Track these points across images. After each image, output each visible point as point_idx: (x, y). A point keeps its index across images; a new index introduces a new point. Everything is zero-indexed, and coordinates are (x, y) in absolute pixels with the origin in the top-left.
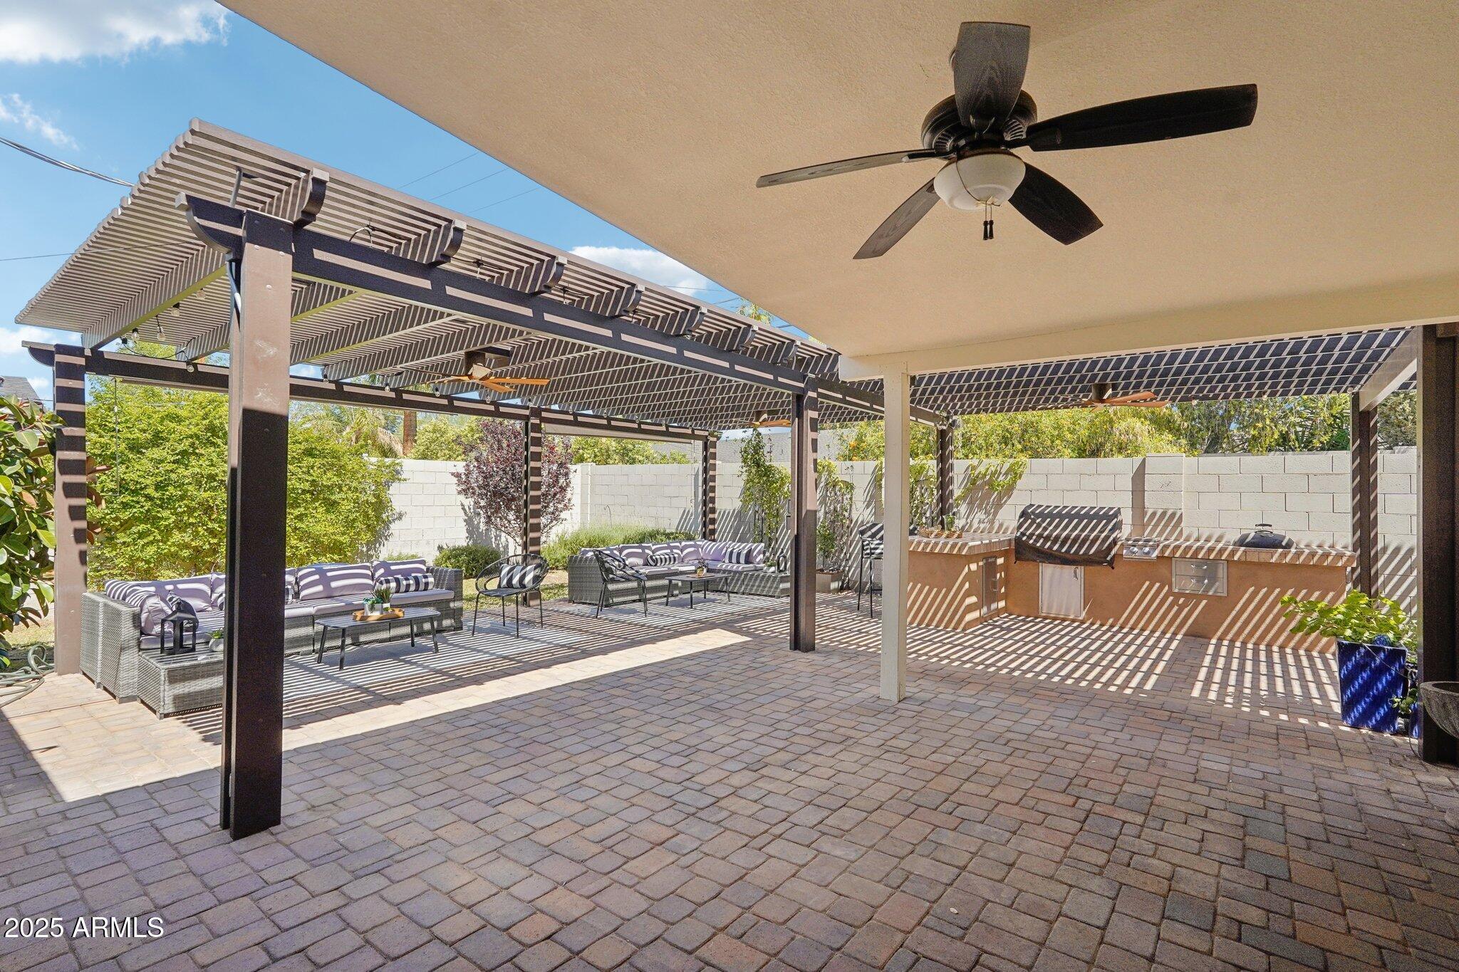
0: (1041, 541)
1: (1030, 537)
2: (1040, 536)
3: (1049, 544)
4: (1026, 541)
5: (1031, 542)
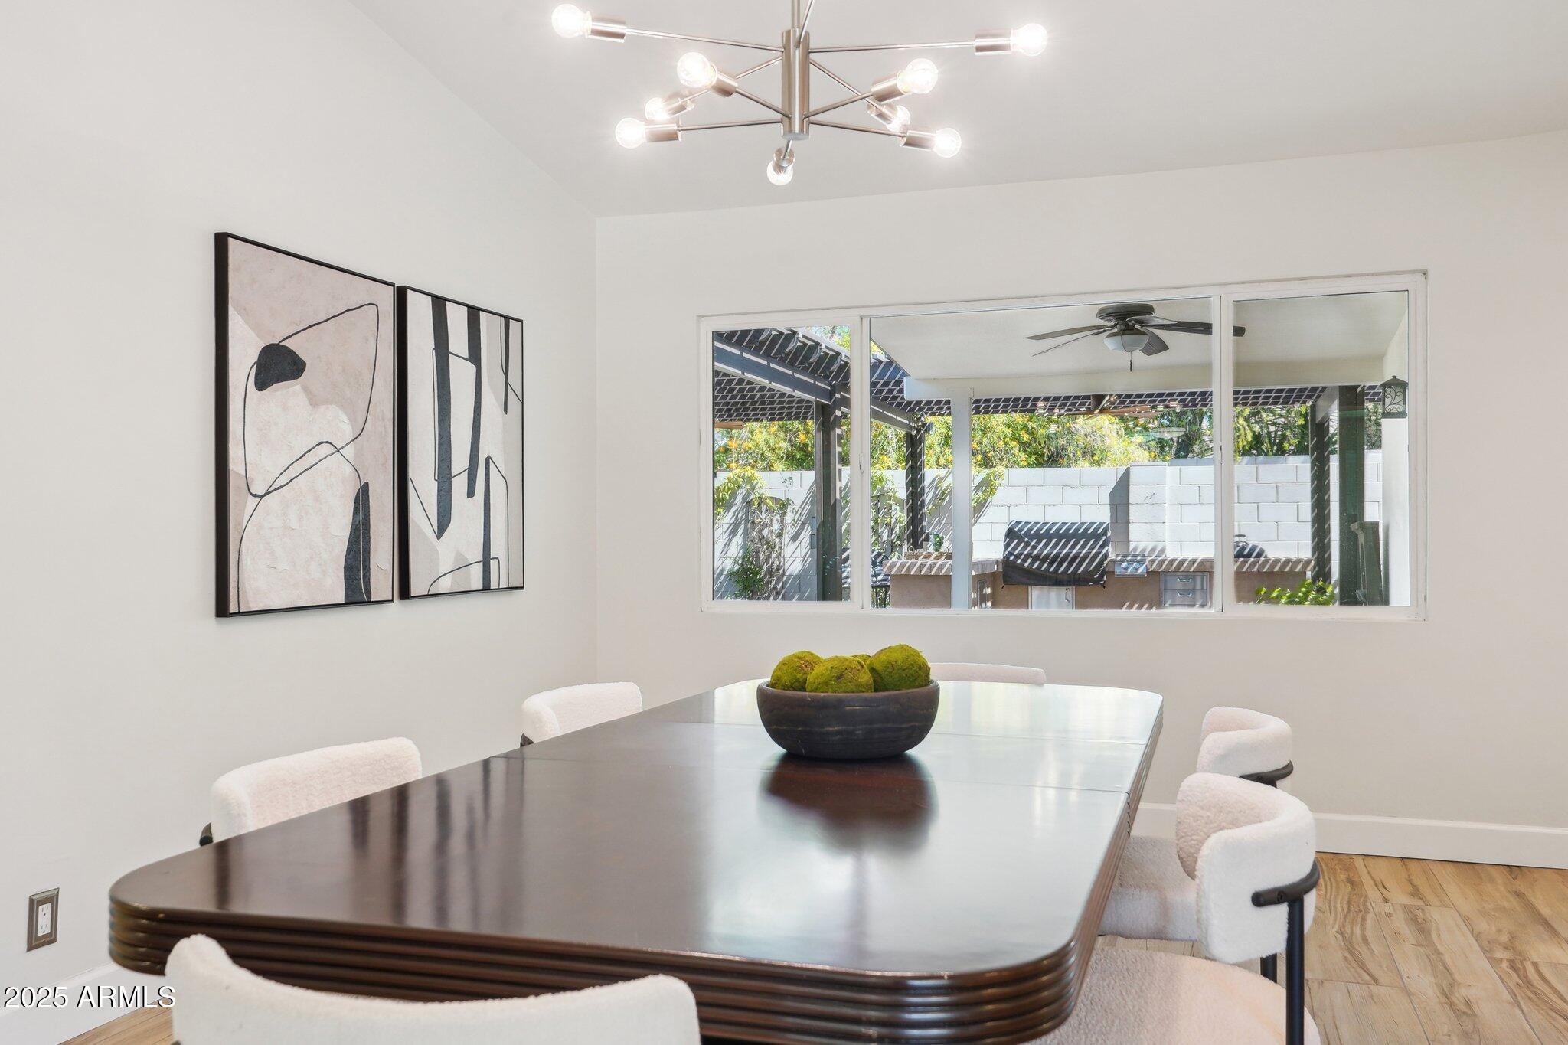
0: (1030, 560)
1: (1017, 557)
2: (1028, 555)
3: (1037, 563)
4: (1014, 562)
5: (1019, 561)
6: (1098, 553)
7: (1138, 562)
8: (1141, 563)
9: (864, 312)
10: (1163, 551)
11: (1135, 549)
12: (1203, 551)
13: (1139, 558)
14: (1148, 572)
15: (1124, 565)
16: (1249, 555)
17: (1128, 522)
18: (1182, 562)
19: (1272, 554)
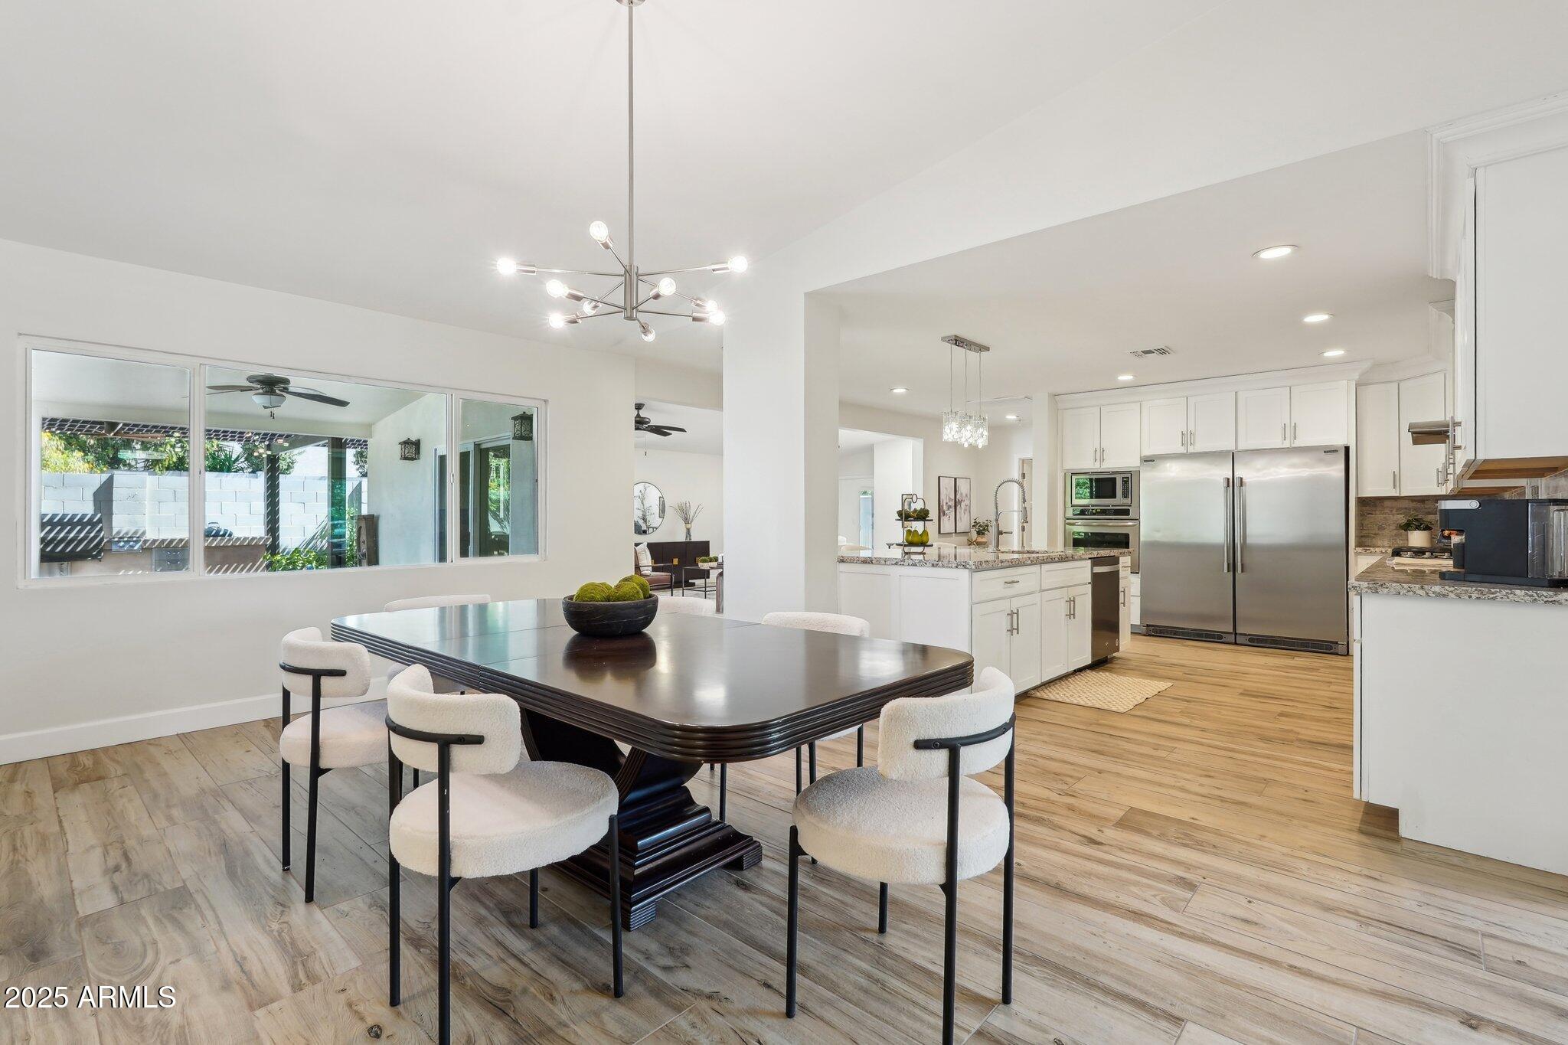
6: (95, 537)
7: (134, 541)
8: (136, 542)
9: (203, 361)
10: (144, 533)
11: (118, 533)
12: (180, 533)
13: (135, 539)
14: (143, 549)
15: (122, 544)
16: (224, 535)
17: (112, 514)
18: (172, 541)
19: (236, 534)
